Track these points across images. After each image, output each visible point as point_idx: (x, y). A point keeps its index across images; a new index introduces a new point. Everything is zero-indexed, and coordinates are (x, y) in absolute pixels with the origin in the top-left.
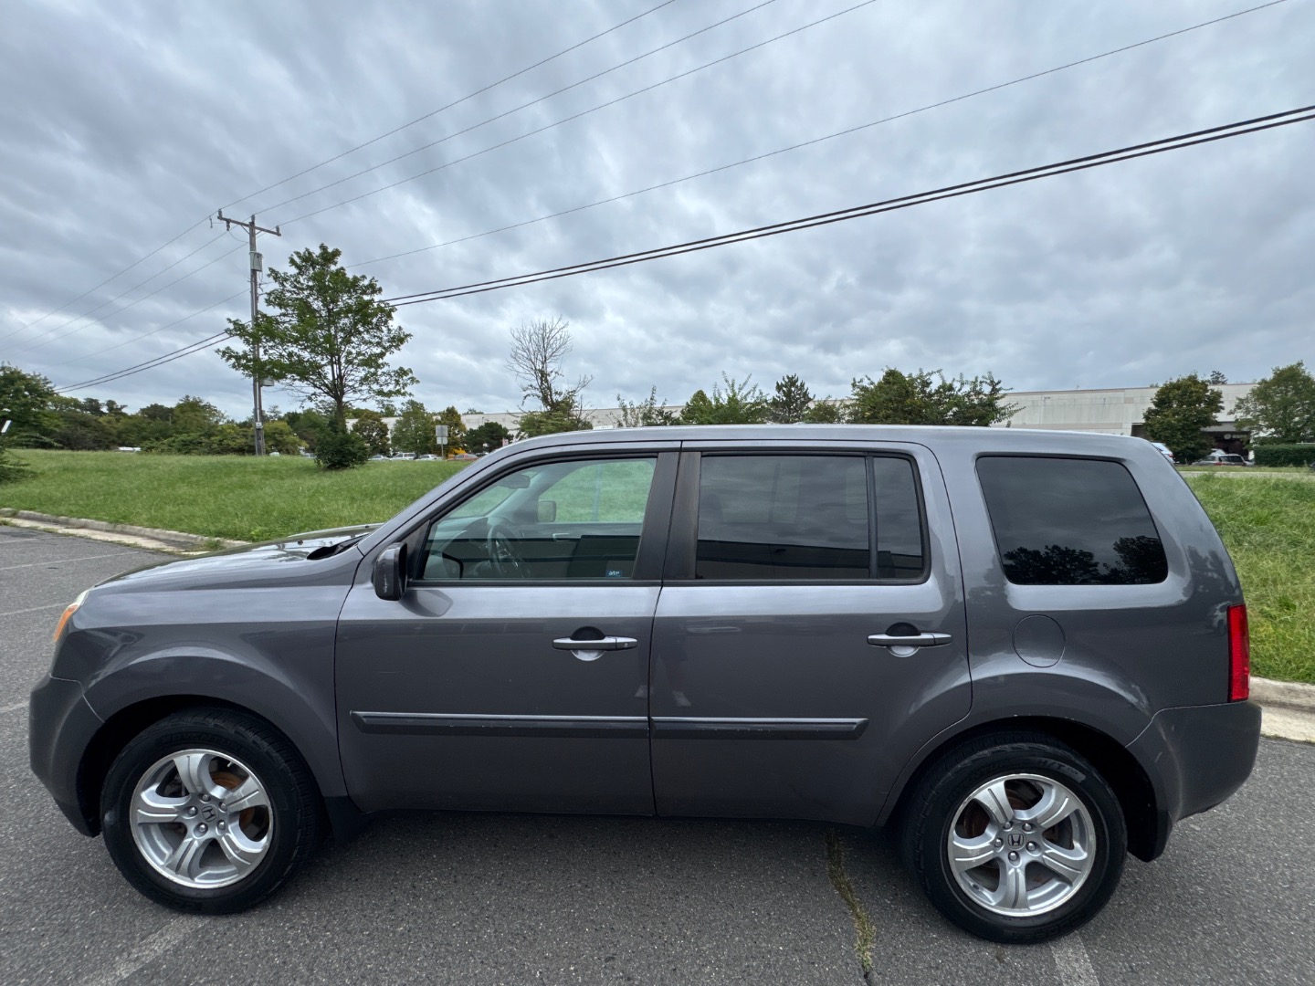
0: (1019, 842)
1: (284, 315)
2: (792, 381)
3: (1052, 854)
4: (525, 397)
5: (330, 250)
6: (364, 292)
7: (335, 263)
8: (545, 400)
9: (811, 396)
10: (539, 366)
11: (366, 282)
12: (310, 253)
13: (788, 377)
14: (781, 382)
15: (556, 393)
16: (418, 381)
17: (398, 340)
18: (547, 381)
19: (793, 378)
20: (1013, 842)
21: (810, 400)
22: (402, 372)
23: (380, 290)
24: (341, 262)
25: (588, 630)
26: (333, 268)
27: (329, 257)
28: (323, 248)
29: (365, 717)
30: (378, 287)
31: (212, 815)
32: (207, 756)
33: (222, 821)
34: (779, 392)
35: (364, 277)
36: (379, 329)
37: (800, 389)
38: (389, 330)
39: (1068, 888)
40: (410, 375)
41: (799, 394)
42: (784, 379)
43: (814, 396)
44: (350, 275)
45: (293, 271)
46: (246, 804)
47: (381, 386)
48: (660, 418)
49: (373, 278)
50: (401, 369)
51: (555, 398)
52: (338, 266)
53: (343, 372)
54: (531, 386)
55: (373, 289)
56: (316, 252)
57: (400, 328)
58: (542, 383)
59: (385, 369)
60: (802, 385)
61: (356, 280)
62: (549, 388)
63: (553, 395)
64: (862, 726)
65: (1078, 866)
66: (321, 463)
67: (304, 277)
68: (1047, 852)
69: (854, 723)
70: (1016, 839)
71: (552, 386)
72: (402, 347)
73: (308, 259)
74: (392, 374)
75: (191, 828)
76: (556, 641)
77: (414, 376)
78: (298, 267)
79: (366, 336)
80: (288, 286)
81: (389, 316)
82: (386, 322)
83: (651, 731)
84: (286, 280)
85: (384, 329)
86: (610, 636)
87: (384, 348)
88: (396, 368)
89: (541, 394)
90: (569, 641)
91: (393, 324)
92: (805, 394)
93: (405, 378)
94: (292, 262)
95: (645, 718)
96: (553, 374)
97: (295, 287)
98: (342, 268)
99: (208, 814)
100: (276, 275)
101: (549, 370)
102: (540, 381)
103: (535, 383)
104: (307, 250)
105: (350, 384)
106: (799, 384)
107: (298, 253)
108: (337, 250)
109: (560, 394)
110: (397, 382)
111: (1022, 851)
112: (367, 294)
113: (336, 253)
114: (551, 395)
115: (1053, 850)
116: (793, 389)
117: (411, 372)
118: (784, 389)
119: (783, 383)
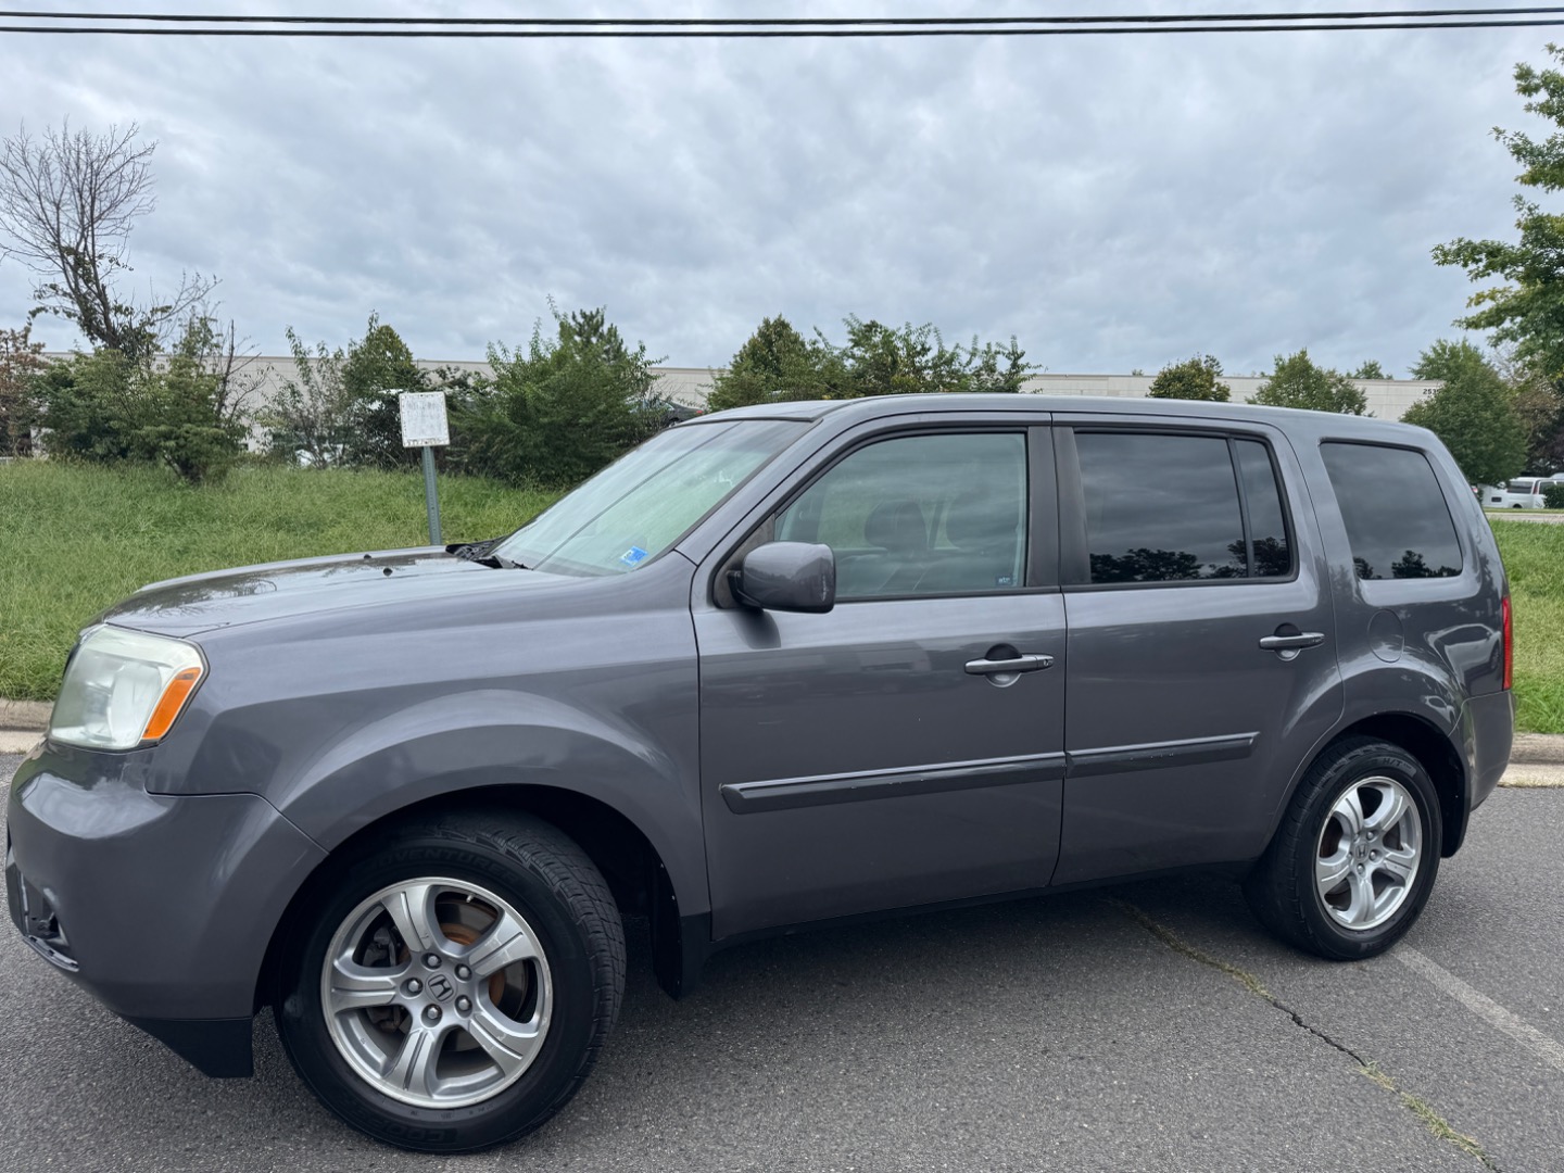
0: (1364, 853)
2: (591, 324)
4: (34, 314)
8: (89, 325)
13: (584, 315)
15: (118, 309)
18: (91, 278)
19: (592, 317)
25: (1003, 648)
29: (742, 790)
31: (446, 990)
32: (434, 889)
33: (462, 997)
37: (609, 342)
39: (1403, 889)
41: (607, 352)
42: (574, 317)
51: (116, 319)
54: (50, 286)
58: (78, 281)
62: (101, 295)
63: (111, 316)
64: (1256, 741)
68: (1385, 856)
69: (1250, 738)
71: (108, 291)
75: (417, 1014)
76: (968, 664)
83: (1068, 770)
89: (76, 309)
90: (986, 662)
95: (1062, 754)
96: (105, 261)
99: (439, 990)
101: (95, 251)
103: (61, 281)
106: (605, 329)
109: (128, 312)
114: (105, 313)
115: (1389, 854)
116: (594, 339)
118: (577, 338)
119: (573, 323)
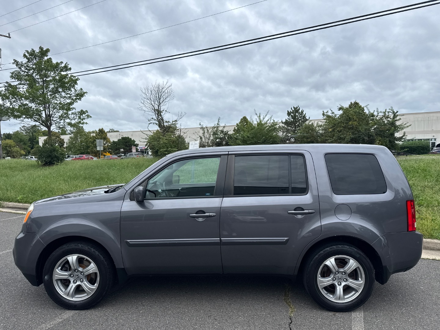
0: (341, 279)
1: (20, 84)
3: (351, 282)
5: (44, 49)
6: (62, 71)
7: (47, 56)
9: (307, 118)
10: (156, 107)
11: (63, 65)
12: (34, 51)
13: (294, 108)
14: (290, 110)
15: (166, 122)
16: (91, 117)
17: (80, 95)
18: (161, 115)
19: (297, 108)
20: (339, 279)
21: (307, 120)
22: (82, 112)
23: (70, 69)
24: (50, 55)
25: (201, 211)
26: (46, 58)
27: (44, 52)
28: (41, 48)
29: (130, 241)
30: (69, 67)
31: (78, 277)
32: (78, 257)
33: (81, 279)
34: (289, 116)
35: (62, 62)
36: (70, 90)
37: (301, 114)
38: (75, 90)
39: (357, 293)
40: (87, 114)
41: (301, 117)
43: (309, 118)
44: (54, 61)
45: (25, 61)
46: (91, 272)
47: (71, 120)
48: (222, 134)
49: (67, 63)
50: (82, 111)
51: (165, 124)
52: (48, 57)
53: (51, 113)
54: (153, 118)
55: (66, 68)
56: (37, 50)
57: (81, 89)
58: (158, 117)
59: (73, 111)
60: (302, 112)
61: (58, 64)
64: (287, 241)
65: (359, 285)
66: (40, 162)
67: (31, 63)
68: (349, 281)
69: (285, 239)
70: (340, 278)
72: (82, 99)
73: (32, 53)
74: (77, 113)
75: (72, 281)
76: (190, 215)
77: (88, 114)
78: (27, 58)
79: (63, 94)
80: (23, 69)
81: (76, 83)
82: (73, 86)
83: (221, 243)
84: (22, 66)
85: (72, 89)
86: (207, 213)
87: (73, 99)
88: (80, 110)
89: (157, 123)
90: (195, 215)
91: (78, 87)
92: (304, 117)
93: (84, 115)
94: (25, 56)
95: (219, 239)
96: (164, 111)
97: (26, 69)
98: (50, 58)
99: (77, 277)
100: (17, 63)
101: (162, 110)
102: (157, 115)
103: (155, 117)
104: (33, 49)
105: (55, 119)
107: (27, 51)
108: (48, 49)
110: (80, 117)
111: (342, 282)
112: (64, 71)
113: (48, 50)
114: (163, 123)
115: (351, 280)
116: (297, 114)
117: (87, 112)
118: (292, 114)
